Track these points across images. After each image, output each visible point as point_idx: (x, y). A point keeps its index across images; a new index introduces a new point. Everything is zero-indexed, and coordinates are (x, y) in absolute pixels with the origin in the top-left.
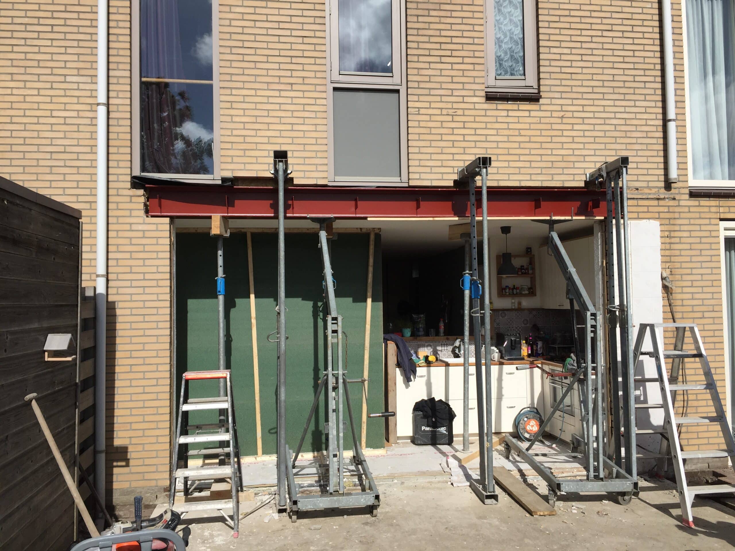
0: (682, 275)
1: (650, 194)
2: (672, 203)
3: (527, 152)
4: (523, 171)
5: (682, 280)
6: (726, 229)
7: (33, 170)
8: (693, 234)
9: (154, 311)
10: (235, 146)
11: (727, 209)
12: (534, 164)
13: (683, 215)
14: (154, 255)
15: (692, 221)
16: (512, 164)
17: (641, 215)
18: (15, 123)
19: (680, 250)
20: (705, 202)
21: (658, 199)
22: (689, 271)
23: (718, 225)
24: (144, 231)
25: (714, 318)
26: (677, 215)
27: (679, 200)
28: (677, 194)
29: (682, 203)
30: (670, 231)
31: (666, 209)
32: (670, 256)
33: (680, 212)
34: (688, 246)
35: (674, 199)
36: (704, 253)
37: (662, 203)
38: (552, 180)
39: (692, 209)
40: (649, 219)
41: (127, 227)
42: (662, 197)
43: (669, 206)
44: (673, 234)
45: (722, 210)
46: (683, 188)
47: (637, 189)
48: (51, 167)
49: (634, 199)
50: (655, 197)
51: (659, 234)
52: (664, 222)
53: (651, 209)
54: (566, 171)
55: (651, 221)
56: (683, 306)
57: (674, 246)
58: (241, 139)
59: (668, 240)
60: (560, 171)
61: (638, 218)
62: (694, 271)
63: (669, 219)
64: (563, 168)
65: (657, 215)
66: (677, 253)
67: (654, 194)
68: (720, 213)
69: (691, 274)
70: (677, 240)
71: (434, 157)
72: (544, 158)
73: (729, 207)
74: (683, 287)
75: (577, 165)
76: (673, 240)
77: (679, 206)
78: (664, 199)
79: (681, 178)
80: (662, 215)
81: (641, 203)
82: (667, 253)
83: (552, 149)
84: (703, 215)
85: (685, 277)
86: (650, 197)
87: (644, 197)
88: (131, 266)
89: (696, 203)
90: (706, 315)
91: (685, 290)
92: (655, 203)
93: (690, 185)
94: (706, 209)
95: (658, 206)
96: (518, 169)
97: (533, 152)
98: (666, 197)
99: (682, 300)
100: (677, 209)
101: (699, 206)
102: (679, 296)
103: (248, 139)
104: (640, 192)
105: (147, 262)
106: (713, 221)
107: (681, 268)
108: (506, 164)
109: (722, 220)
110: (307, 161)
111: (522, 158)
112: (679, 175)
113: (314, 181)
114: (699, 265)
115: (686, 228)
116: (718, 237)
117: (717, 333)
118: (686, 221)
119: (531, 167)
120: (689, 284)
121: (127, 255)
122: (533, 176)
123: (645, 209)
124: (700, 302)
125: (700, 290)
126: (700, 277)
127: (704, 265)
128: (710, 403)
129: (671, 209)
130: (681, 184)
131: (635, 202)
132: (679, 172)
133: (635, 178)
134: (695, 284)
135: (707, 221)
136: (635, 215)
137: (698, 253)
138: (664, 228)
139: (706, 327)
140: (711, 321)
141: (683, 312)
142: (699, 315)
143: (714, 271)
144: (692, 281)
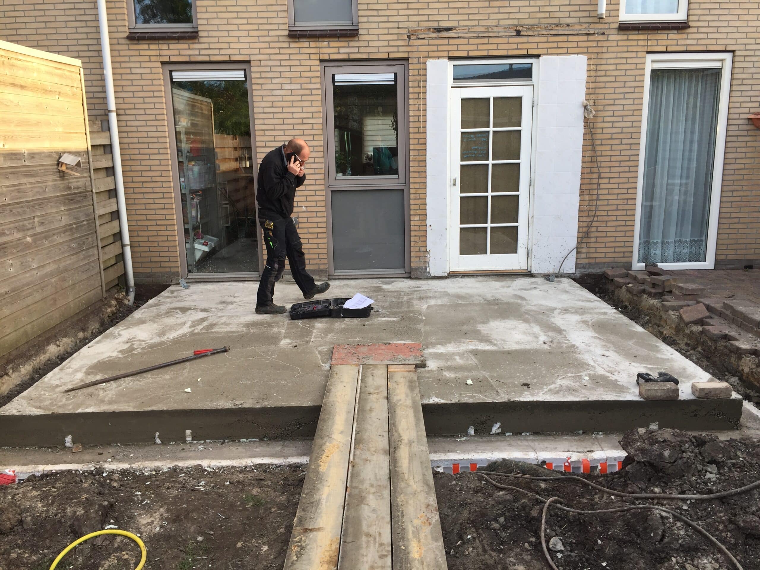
0: (604, 105)
1: (580, 30)
2: (601, 38)
4: (461, 11)
5: (604, 110)
6: (653, 61)
7: (52, 25)
8: (619, 67)
9: (155, 140)
11: (655, 43)
12: (471, 5)
13: (610, 49)
14: (151, 94)
15: (619, 55)
16: (452, 5)
17: (570, 50)
19: (605, 82)
20: (633, 36)
21: (588, 34)
22: (611, 102)
23: (645, 57)
24: (141, 74)
25: (631, 144)
26: (605, 50)
27: (608, 35)
28: (607, 29)
29: (611, 37)
30: (597, 65)
31: (594, 44)
32: (595, 88)
33: (608, 47)
34: (613, 79)
35: (603, 34)
36: (628, 84)
37: (591, 38)
38: (489, 19)
39: (620, 43)
40: (577, 53)
41: (128, 71)
42: (592, 32)
43: (598, 41)
44: (599, 68)
45: (649, 43)
46: (614, 22)
47: (568, 25)
48: (66, 21)
49: (564, 35)
50: (585, 32)
51: (585, 67)
52: (593, 56)
53: (580, 44)
54: (502, 10)
55: (580, 56)
56: (602, 133)
57: (598, 79)
59: (594, 74)
60: (496, 10)
61: (567, 53)
62: (617, 102)
63: (597, 53)
64: (499, 7)
65: (585, 50)
66: (602, 85)
67: (584, 29)
68: (647, 46)
69: (614, 105)
70: (603, 73)
73: (657, 40)
74: (604, 117)
76: (599, 73)
77: (608, 40)
78: (593, 34)
79: (613, 13)
80: (590, 50)
81: (571, 38)
82: (592, 85)
84: (630, 49)
85: (607, 108)
86: (580, 32)
87: (575, 33)
88: (134, 104)
89: (625, 37)
90: (624, 141)
91: (606, 119)
92: (585, 38)
93: (620, 20)
94: (635, 43)
95: (588, 41)
96: (457, 10)
98: (596, 32)
99: (603, 128)
100: (605, 44)
101: (628, 40)
102: (600, 125)
104: (570, 28)
105: (147, 100)
106: (640, 54)
107: (604, 99)
108: (446, 5)
109: (648, 52)
110: (269, 9)
112: (610, 11)
113: (276, 27)
114: (622, 96)
115: (612, 61)
116: (644, 69)
117: (632, 158)
118: (614, 55)
119: (469, 7)
120: (611, 113)
121: (131, 95)
122: (470, 16)
123: (575, 44)
124: (619, 130)
125: (620, 119)
126: (621, 108)
127: (627, 96)
128: (619, 218)
129: (600, 44)
130: (611, 19)
131: (565, 38)
132: (611, 7)
133: (567, 14)
134: (616, 113)
135: (634, 55)
136: (565, 50)
137: (622, 84)
138: (592, 62)
139: (623, 153)
140: (628, 147)
141: (602, 139)
142: (617, 142)
143: (636, 101)
144: (614, 111)
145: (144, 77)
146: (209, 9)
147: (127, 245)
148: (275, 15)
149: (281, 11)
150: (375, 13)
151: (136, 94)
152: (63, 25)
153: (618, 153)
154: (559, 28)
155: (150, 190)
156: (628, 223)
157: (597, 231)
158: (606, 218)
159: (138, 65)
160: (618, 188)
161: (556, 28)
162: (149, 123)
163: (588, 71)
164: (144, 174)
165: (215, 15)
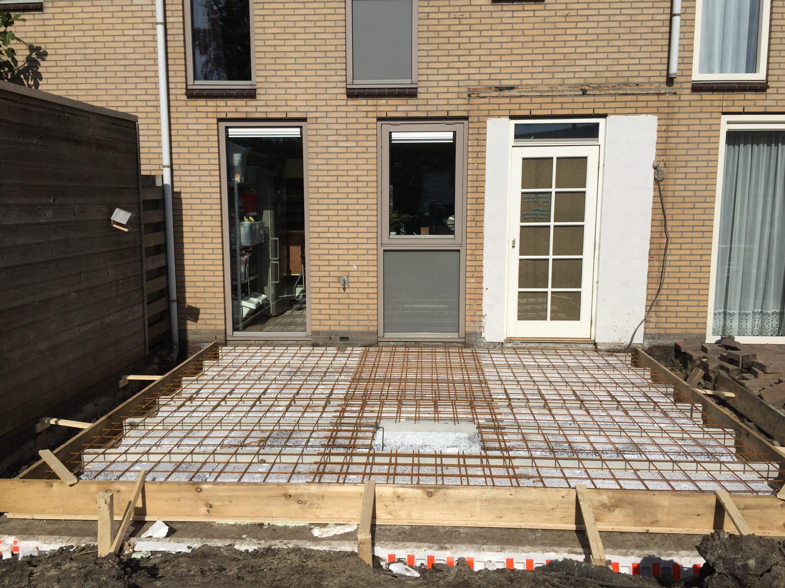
0: (676, 167)
1: (650, 89)
2: (672, 98)
3: (530, 51)
4: (524, 70)
5: (675, 173)
6: (728, 123)
7: (112, 80)
8: (692, 128)
9: (208, 196)
10: (267, 55)
11: (731, 103)
12: (535, 64)
13: (682, 110)
14: (206, 150)
15: (692, 116)
16: (514, 64)
17: (639, 110)
18: (97, 42)
19: (677, 143)
20: (707, 96)
21: (658, 94)
22: (684, 164)
23: (720, 118)
24: (197, 130)
25: (705, 208)
26: (676, 110)
27: (680, 95)
28: (679, 89)
29: (683, 97)
30: (668, 125)
31: (665, 104)
32: (666, 149)
33: (680, 107)
34: (685, 140)
35: (675, 94)
36: (701, 146)
37: (662, 98)
38: (553, 78)
39: (693, 104)
40: (647, 113)
41: (185, 127)
42: (663, 91)
43: (669, 101)
44: (670, 128)
45: (725, 103)
46: (686, 82)
47: (637, 85)
48: (125, 77)
49: (633, 94)
50: (656, 92)
51: (656, 128)
52: (662, 116)
53: (650, 104)
54: (567, 69)
55: (649, 116)
56: (674, 196)
57: (670, 140)
58: (272, 49)
59: (664, 134)
60: (561, 69)
61: (636, 113)
62: (690, 164)
63: (668, 113)
64: (564, 66)
65: (655, 110)
66: (673, 146)
67: (655, 89)
68: (723, 106)
69: (686, 167)
70: (675, 134)
71: (441, 59)
72: (546, 57)
73: (733, 100)
74: (675, 179)
75: (578, 62)
76: (670, 134)
77: (680, 100)
78: (665, 94)
79: (685, 73)
80: (661, 110)
81: (640, 98)
82: (663, 146)
83: (554, 48)
84: (704, 109)
85: (678, 170)
86: (650, 92)
87: (644, 92)
88: (189, 159)
89: (699, 97)
90: (697, 205)
91: (678, 182)
92: (655, 98)
93: (693, 79)
94: (709, 103)
95: (658, 101)
96: (520, 69)
97: (535, 51)
98: (667, 91)
99: (674, 191)
100: (677, 104)
101: (701, 100)
102: (671, 188)
103: (278, 49)
104: (640, 87)
105: (202, 156)
106: (714, 115)
107: (676, 161)
108: (508, 64)
109: (724, 113)
110: (328, 67)
111: (525, 57)
112: (682, 70)
113: (334, 85)
114: (695, 158)
115: (685, 122)
116: (719, 130)
117: (706, 223)
118: (686, 116)
119: (532, 66)
120: (683, 176)
121: (186, 150)
122: (534, 75)
123: (644, 104)
124: (692, 194)
125: (693, 182)
126: (694, 170)
127: (700, 158)
128: (692, 286)
129: (671, 104)
130: (683, 79)
131: (634, 98)
132: (683, 67)
133: (636, 74)
134: (689, 176)
135: (708, 115)
136: (633, 110)
137: (695, 146)
138: (662, 122)
139: (696, 217)
140: (701, 211)
141: (673, 203)
142: (690, 205)
143: (711, 164)
144: (686, 173)
145: (200, 133)
146: (268, 67)
147: (174, 301)
148: (333, 73)
149: (340, 70)
150: (435, 72)
151: (192, 150)
152: (123, 80)
153: (691, 217)
154: (628, 87)
155: (200, 246)
156: (702, 292)
157: (668, 300)
158: (677, 286)
159: (194, 121)
160: (691, 255)
161: (625, 87)
162: (203, 179)
163: (658, 131)
164: (195, 229)
165: (273, 73)
